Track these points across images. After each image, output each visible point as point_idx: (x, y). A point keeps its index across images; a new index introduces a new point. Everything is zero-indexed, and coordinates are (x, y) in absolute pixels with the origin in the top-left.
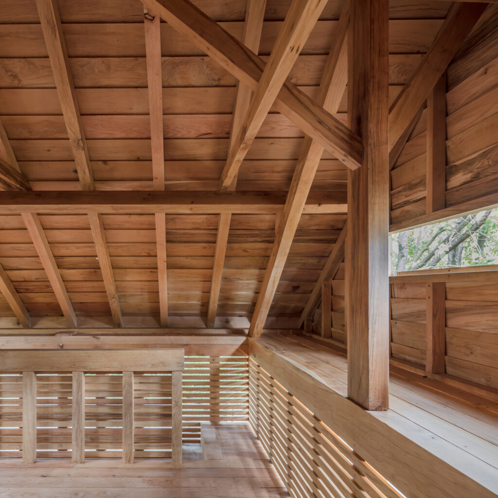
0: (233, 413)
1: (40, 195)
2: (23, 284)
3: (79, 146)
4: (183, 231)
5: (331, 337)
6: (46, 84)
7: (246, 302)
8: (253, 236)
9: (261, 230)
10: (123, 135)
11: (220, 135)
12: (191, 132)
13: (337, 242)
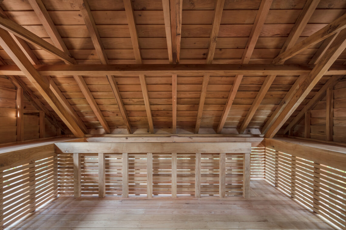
0: (257, 175)
1: (187, 66)
2: (157, 112)
3: (215, 40)
4: (245, 85)
5: (310, 138)
6: (207, 8)
7: (262, 121)
8: (278, 88)
9: (284, 85)
10: (235, 35)
11: (283, 36)
12: (269, 33)
13: (319, 91)
